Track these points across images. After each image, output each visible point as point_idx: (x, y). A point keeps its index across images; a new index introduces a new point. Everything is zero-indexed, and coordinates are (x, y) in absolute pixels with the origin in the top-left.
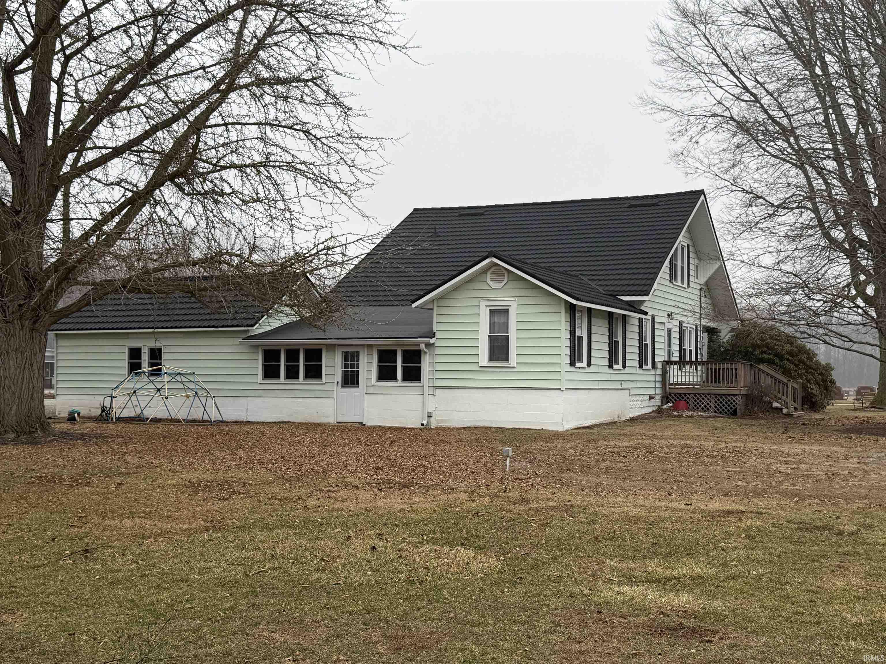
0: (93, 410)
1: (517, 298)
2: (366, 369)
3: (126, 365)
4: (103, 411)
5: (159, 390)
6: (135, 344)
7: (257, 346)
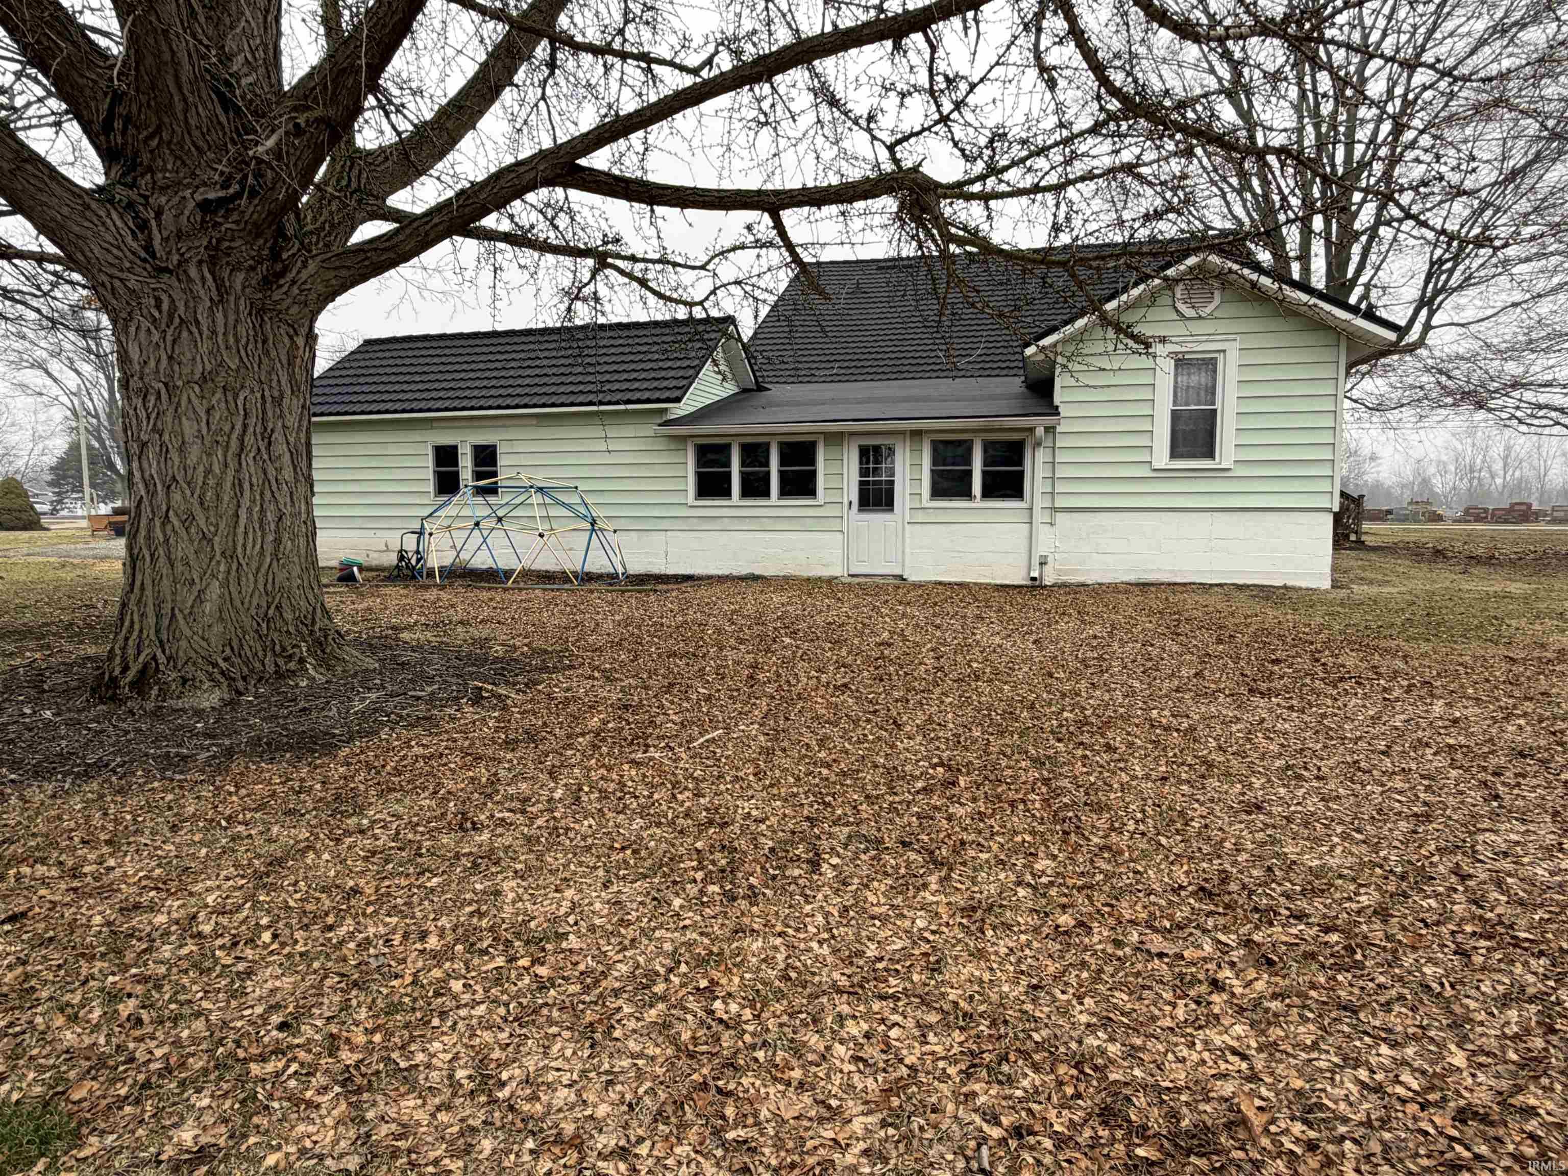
0: (373, 555)
1: (1238, 337)
2: (908, 477)
3: (431, 476)
4: (402, 558)
5: (500, 519)
6: (446, 439)
7: (683, 439)
